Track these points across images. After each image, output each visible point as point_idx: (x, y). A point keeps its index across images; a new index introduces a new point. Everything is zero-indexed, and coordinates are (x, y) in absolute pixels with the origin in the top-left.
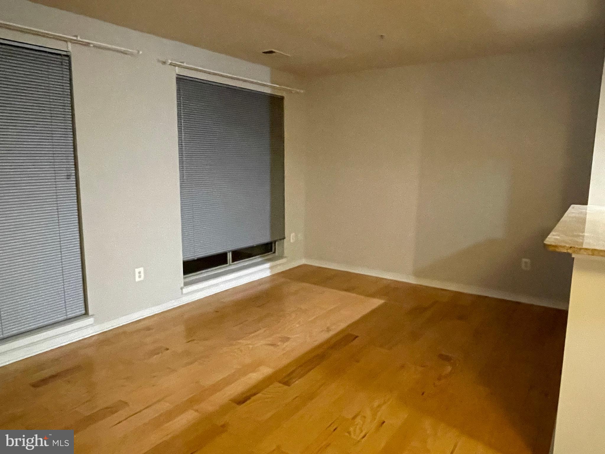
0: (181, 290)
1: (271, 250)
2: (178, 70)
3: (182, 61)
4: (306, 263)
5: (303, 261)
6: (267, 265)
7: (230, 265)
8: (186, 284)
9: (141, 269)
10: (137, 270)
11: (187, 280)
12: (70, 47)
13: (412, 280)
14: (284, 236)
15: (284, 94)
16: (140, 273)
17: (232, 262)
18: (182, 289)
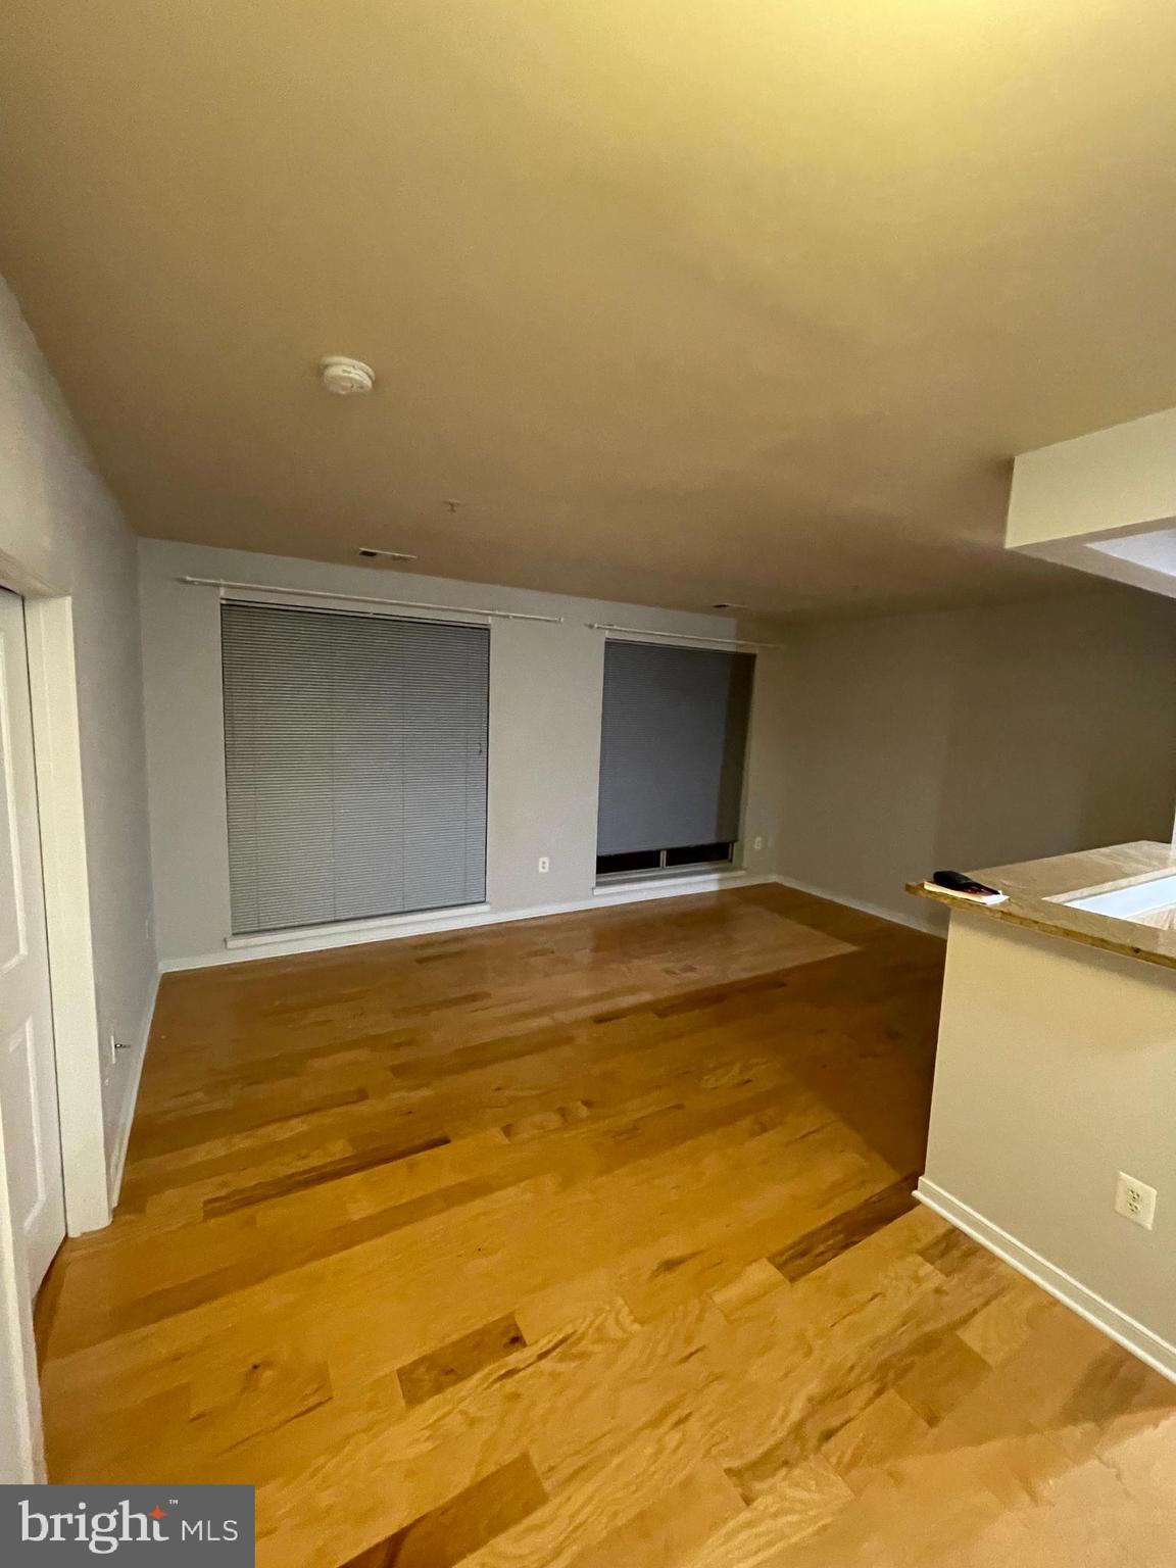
0: (590, 891)
1: (727, 858)
2: (607, 634)
3: (612, 623)
4: (776, 881)
5: (773, 878)
6: (717, 876)
7: (663, 868)
8: (599, 884)
9: (546, 860)
10: (542, 860)
11: (599, 880)
12: (490, 620)
15: (756, 653)
16: (544, 863)
17: (666, 865)
18: (591, 889)
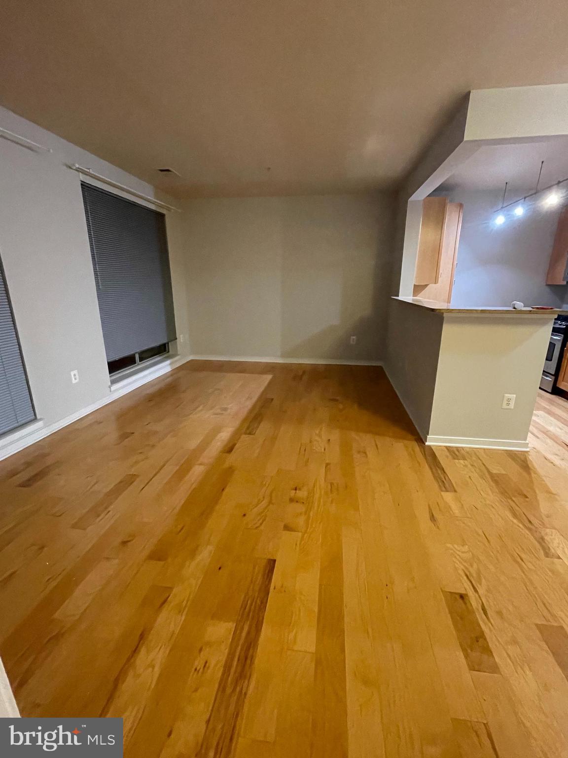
0: (109, 389)
1: (166, 350)
2: (82, 177)
3: (89, 168)
4: (193, 359)
5: (191, 358)
6: (168, 362)
7: (138, 364)
8: (113, 382)
9: (75, 372)
10: (72, 373)
11: (113, 378)
13: (280, 361)
14: (176, 337)
15: (164, 211)
16: (75, 375)
17: (140, 361)
18: (110, 387)
